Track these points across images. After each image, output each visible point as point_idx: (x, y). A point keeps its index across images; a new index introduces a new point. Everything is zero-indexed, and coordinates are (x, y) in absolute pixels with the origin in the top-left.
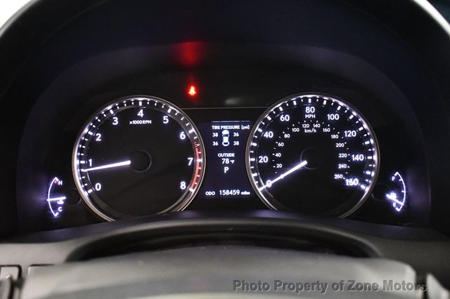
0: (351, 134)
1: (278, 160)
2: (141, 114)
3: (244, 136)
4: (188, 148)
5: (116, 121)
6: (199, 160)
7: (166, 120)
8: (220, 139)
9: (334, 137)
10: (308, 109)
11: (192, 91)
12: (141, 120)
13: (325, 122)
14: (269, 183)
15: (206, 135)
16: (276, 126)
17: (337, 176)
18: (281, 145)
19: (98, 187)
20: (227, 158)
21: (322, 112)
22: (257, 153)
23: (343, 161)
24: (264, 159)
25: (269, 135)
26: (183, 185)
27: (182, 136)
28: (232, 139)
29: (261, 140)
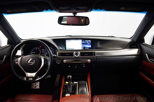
3: (44, 50)
4: (40, 51)
5: (34, 49)
7: (38, 49)
11: (40, 47)
12: (36, 49)
15: (41, 50)
20: (43, 52)
22: (45, 52)
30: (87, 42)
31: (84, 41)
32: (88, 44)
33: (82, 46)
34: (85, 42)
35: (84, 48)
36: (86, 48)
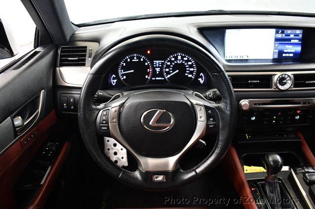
0: (190, 63)
1: (171, 70)
2: (135, 58)
3: (162, 64)
4: (148, 67)
5: (129, 60)
6: (151, 70)
7: (142, 60)
8: (156, 65)
9: (186, 64)
10: (179, 57)
11: (149, 52)
12: (135, 60)
13: (183, 60)
14: (169, 76)
15: (152, 63)
16: (171, 61)
17: (186, 74)
18: (172, 66)
19: (125, 77)
20: (158, 70)
21: (182, 58)
22: (166, 68)
23: (188, 70)
24: (167, 70)
25: (169, 63)
26: (147, 77)
27: (146, 64)
28: (159, 64)
29: (167, 65)
30: (292, 36)
31: (283, 32)
32: (293, 41)
33: (275, 49)
34: (284, 35)
35: (281, 53)
36: (286, 53)
